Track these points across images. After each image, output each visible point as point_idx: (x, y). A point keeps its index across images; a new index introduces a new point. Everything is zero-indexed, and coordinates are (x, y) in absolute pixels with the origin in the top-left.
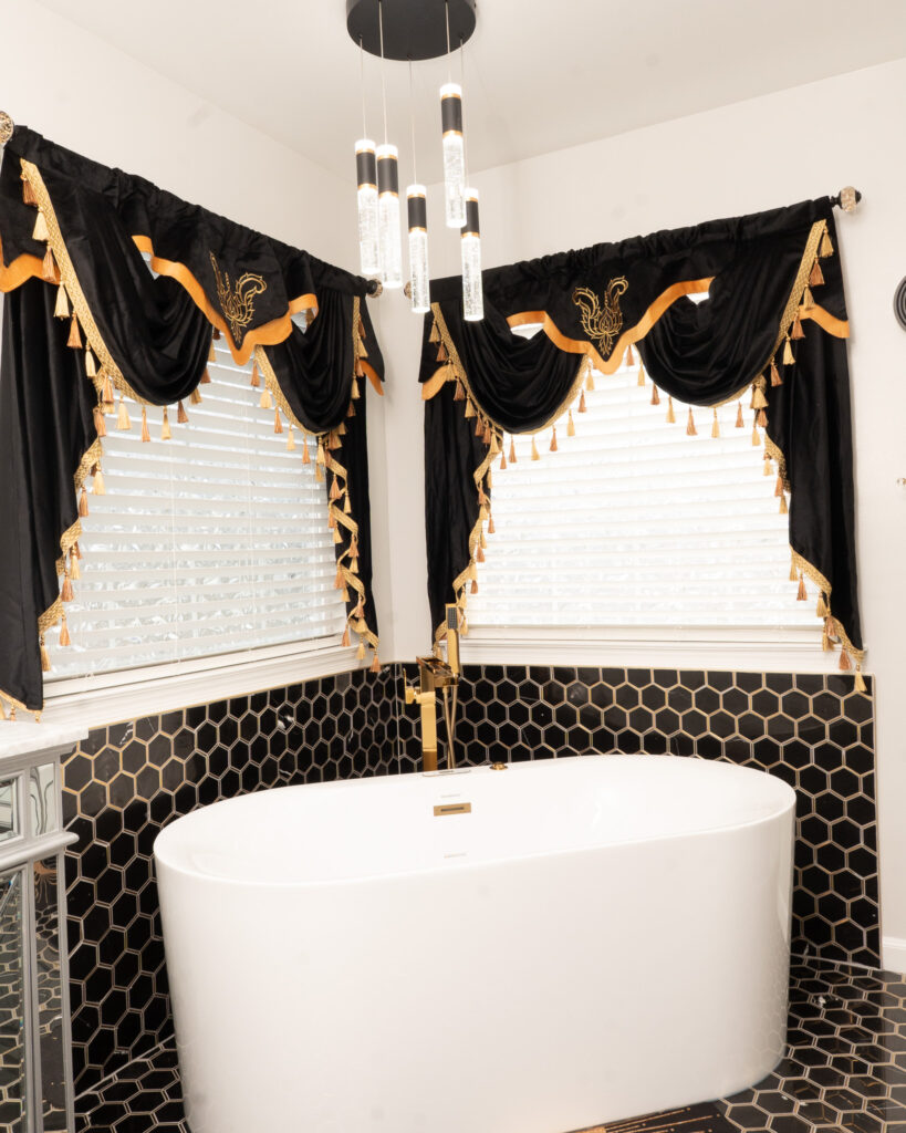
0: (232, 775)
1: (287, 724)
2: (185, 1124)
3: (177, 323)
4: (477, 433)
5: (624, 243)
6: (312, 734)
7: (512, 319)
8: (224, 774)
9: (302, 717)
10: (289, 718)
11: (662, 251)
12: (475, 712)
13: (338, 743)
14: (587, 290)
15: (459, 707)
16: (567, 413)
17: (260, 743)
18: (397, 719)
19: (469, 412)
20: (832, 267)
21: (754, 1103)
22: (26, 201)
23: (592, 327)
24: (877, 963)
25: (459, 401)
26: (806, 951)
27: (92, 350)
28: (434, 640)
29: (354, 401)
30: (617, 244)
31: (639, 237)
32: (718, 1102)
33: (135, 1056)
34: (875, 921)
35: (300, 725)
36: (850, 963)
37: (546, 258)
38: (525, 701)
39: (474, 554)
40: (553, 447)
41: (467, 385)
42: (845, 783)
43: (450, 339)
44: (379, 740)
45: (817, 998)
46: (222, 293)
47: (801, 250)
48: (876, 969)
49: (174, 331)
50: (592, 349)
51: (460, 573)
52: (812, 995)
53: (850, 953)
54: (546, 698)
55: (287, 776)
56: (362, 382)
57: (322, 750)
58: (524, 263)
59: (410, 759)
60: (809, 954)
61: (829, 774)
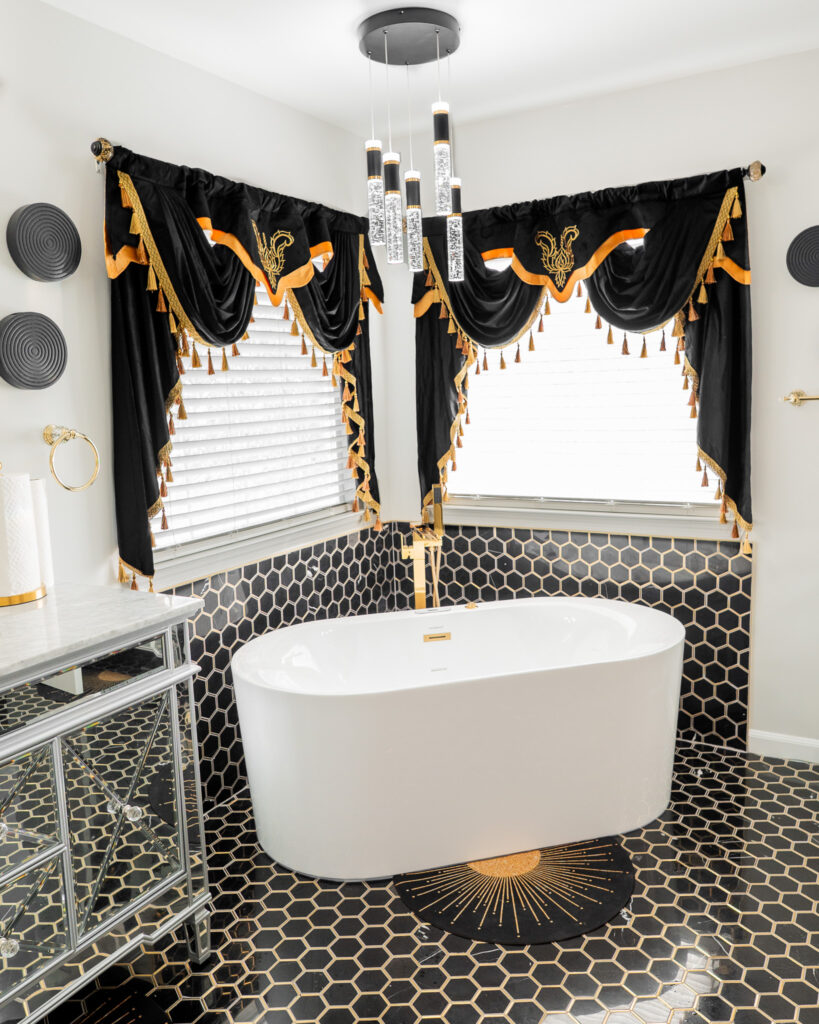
0: (276, 612)
1: (314, 572)
2: (259, 845)
3: (231, 284)
4: (458, 347)
5: (577, 197)
6: (332, 577)
7: (486, 255)
8: (270, 611)
9: (324, 567)
10: (315, 568)
11: (607, 204)
12: (454, 560)
13: (350, 585)
14: (547, 232)
15: (442, 556)
16: (528, 332)
17: (295, 588)
18: (394, 564)
19: (451, 329)
20: (739, 226)
21: (642, 837)
22: (124, 205)
23: (550, 263)
24: (744, 747)
25: (444, 319)
26: (694, 738)
27: (173, 313)
28: (422, 506)
29: (361, 322)
30: (572, 197)
31: (589, 193)
32: (618, 836)
33: (218, 803)
34: (745, 718)
35: (322, 573)
36: (725, 747)
37: (514, 205)
38: (493, 553)
39: (454, 442)
40: (518, 359)
41: (450, 308)
42: (729, 621)
43: (436, 268)
44: (381, 580)
45: (696, 771)
46: (261, 250)
47: (716, 212)
48: (743, 752)
49: (229, 289)
50: (550, 281)
51: (443, 455)
52: (693, 769)
53: (725, 741)
54: (508, 552)
55: (314, 611)
56: (366, 305)
57: (338, 590)
58: (496, 208)
59: (404, 594)
60: (696, 740)
61: (717, 613)
